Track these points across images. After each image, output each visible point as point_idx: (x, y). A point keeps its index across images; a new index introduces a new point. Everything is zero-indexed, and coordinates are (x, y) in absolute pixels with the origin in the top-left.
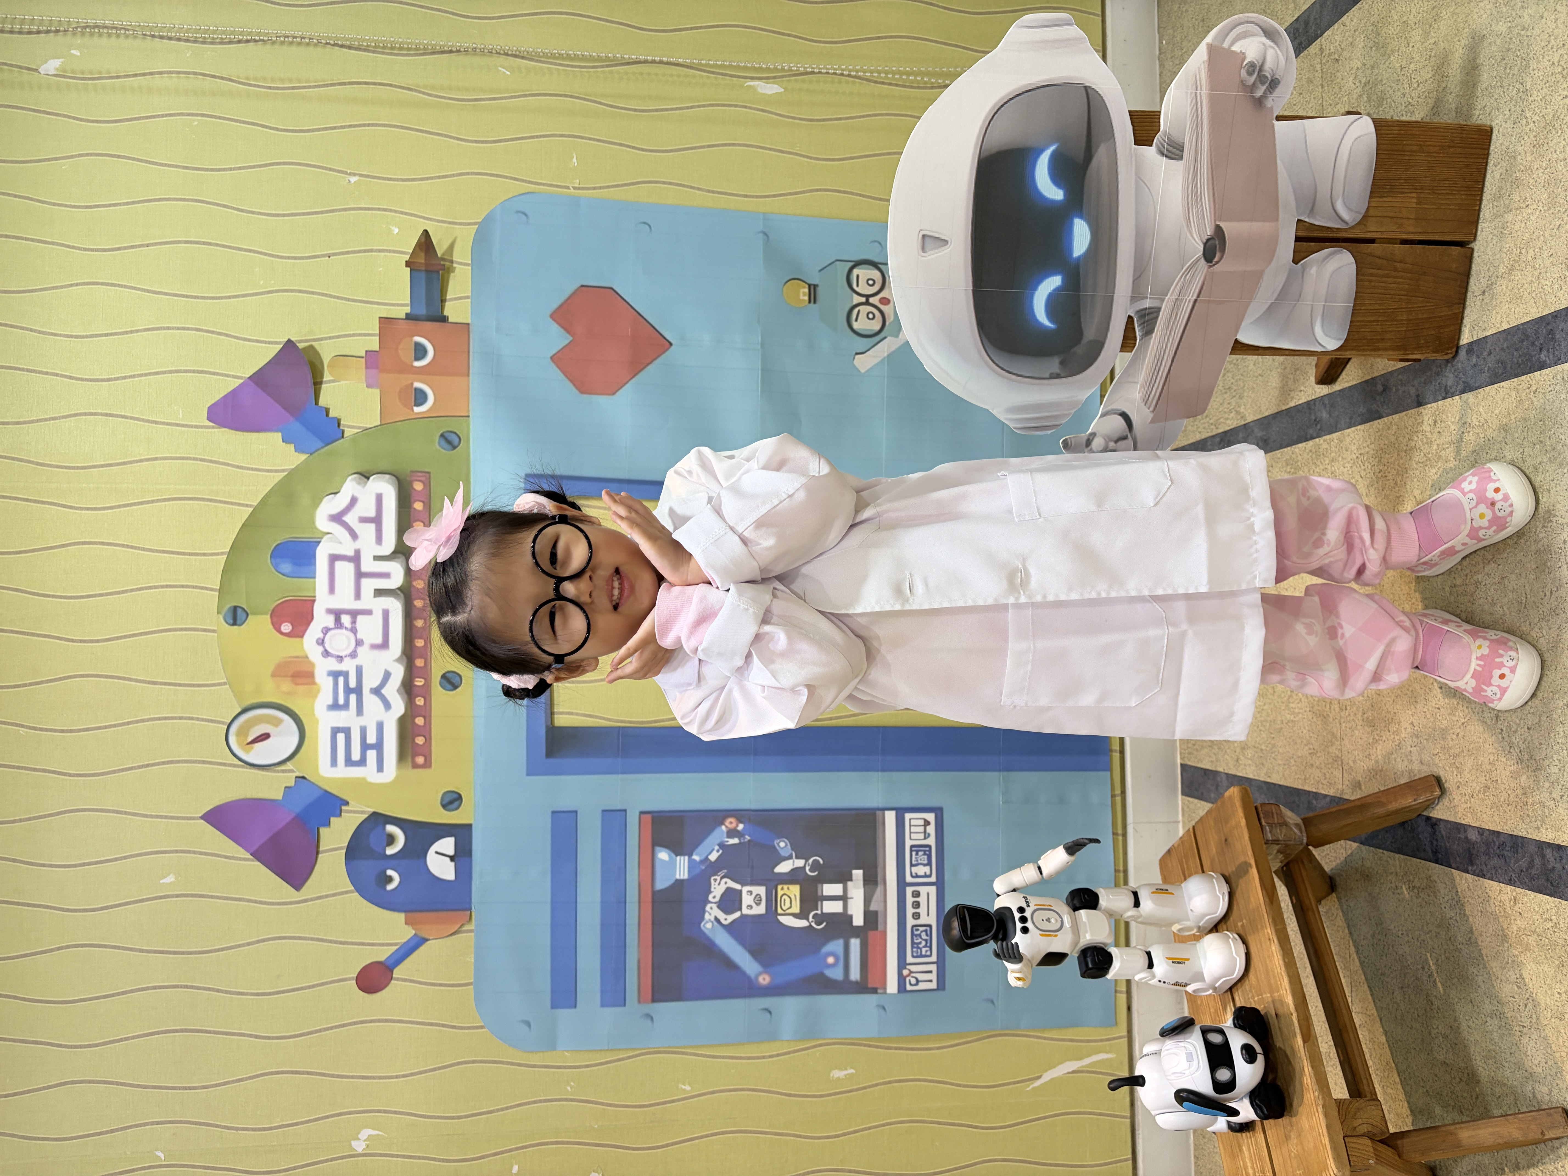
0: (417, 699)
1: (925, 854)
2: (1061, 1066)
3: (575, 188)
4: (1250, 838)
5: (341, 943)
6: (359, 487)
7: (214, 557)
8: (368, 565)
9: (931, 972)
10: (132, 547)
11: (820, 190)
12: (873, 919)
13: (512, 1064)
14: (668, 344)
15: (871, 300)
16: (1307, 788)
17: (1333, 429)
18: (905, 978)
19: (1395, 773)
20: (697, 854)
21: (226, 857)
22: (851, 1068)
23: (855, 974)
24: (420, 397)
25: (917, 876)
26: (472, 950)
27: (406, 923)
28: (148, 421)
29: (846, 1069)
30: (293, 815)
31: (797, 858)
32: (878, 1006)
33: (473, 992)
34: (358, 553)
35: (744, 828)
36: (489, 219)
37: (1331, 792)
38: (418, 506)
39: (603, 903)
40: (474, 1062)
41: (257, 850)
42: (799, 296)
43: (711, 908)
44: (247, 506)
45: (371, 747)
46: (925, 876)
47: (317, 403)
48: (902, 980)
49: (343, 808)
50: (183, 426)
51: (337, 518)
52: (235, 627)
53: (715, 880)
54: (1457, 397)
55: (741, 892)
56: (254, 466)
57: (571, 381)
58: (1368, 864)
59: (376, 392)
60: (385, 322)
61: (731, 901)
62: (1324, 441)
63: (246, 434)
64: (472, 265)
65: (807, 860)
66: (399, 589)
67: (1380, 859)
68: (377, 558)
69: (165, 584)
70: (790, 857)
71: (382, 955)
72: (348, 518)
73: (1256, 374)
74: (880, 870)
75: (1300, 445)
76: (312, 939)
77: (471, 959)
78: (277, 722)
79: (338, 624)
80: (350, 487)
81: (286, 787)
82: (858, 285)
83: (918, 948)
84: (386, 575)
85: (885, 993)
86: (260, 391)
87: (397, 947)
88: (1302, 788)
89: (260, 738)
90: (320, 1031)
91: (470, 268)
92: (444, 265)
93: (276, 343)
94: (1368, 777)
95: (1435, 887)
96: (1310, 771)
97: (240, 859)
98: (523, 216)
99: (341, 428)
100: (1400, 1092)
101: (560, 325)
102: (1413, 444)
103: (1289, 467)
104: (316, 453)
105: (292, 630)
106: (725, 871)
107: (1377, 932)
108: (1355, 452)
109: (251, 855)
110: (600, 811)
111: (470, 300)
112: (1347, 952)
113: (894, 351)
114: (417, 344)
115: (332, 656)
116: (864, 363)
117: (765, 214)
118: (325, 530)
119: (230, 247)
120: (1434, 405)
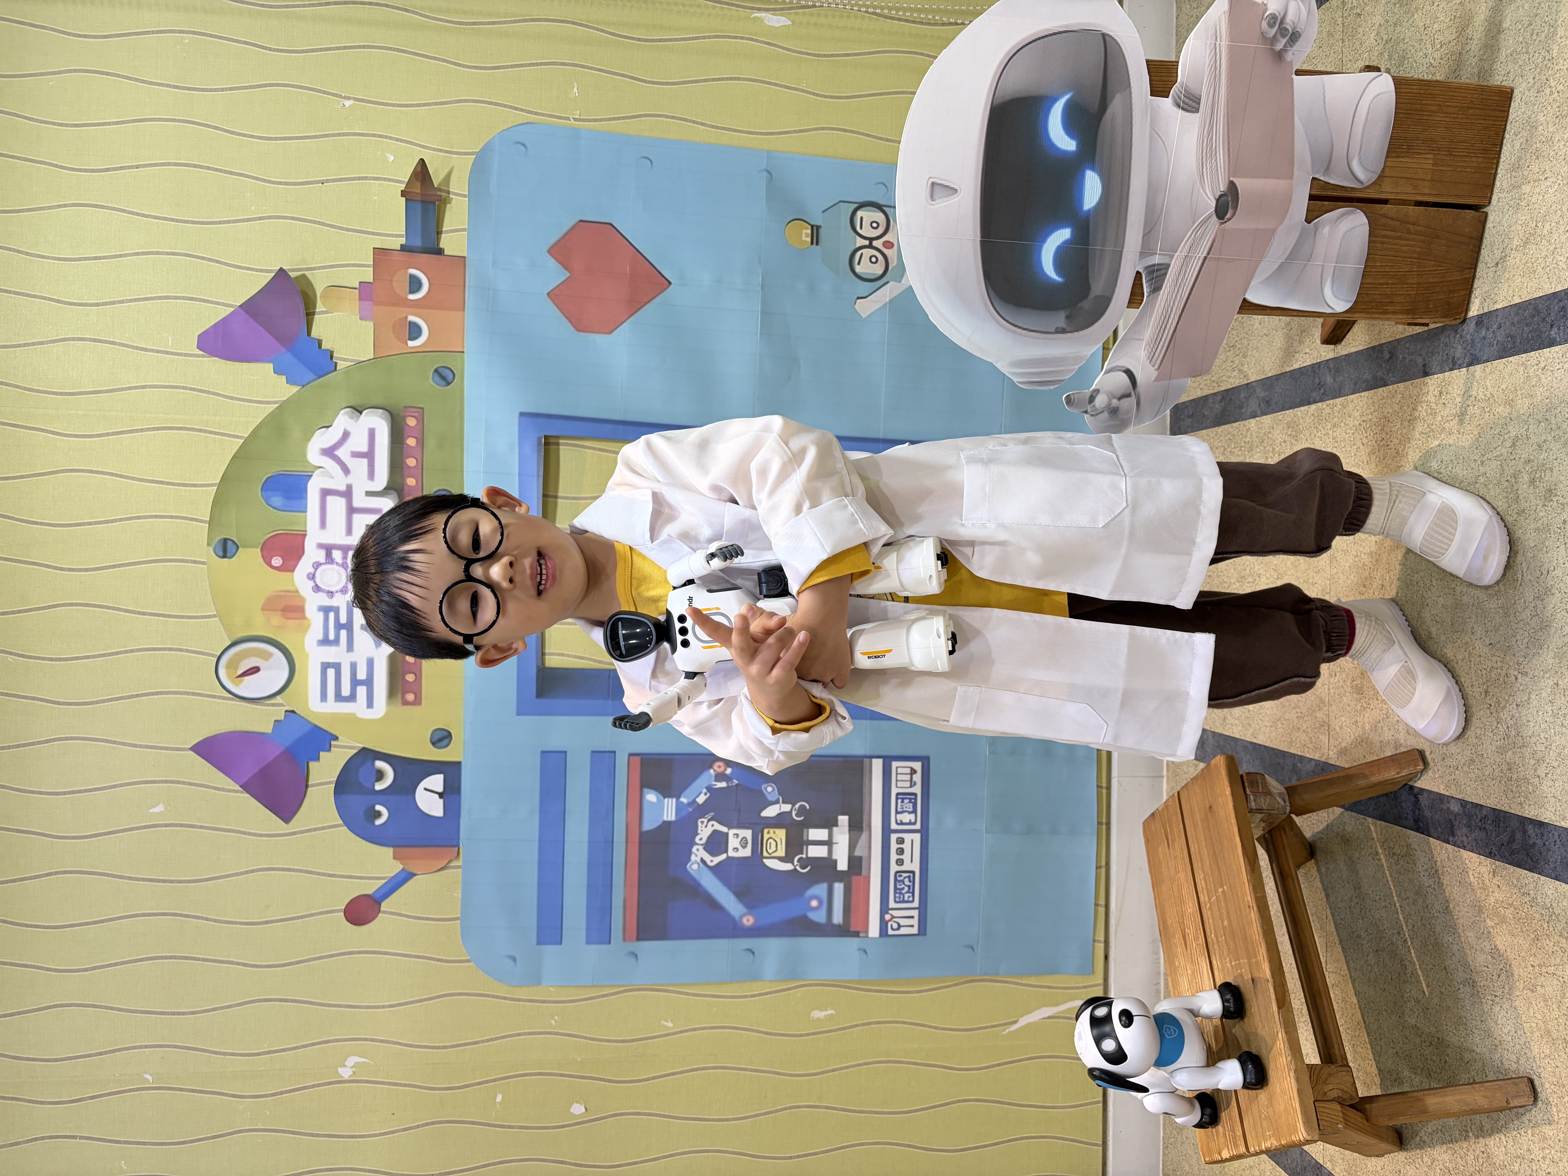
1: (910, 802)
2: (1037, 1012)
3: (575, 119)
4: (1234, 806)
5: (330, 875)
6: (352, 421)
7: (204, 488)
8: (360, 500)
9: (912, 917)
10: (121, 476)
11: (826, 129)
12: (857, 864)
13: (497, 997)
14: (667, 282)
15: (875, 243)
16: (1292, 751)
17: (1337, 393)
18: (887, 923)
19: (1381, 742)
20: (684, 797)
21: (215, 788)
22: (832, 1009)
23: (838, 918)
24: (414, 331)
25: (902, 823)
26: (460, 885)
27: (394, 858)
28: (137, 348)
29: (827, 1010)
30: (282, 749)
31: (784, 802)
32: (860, 949)
33: (459, 926)
34: (349, 488)
35: (732, 772)
36: (487, 149)
37: (1317, 756)
38: (411, 442)
39: (590, 842)
40: (460, 994)
41: (246, 782)
42: (801, 237)
43: (698, 850)
44: (238, 437)
45: (361, 683)
46: (910, 823)
47: (309, 334)
48: (884, 925)
49: (333, 743)
50: (172, 353)
51: (329, 452)
52: (225, 559)
53: (702, 822)
54: (1464, 369)
55: (727, 834)
56: (245, 397)
57: (568, 318)
58: (1349, 829)
59: (370, 324)
60: (380, 253)
61: (717, 844)
62: (1327, 406)
63: (236, 363)
64: (469, 196)
65: (793, 805)
68: (369, 494)
69: (154, 514)
70: (777, 802)
71: (370, 888)
72: (340, 453)
73: (1261, 334)
74: (865, 817)
75: (1302, 408)
76: (300, 871)
77: (458, 894)
78: (267, 656)
79: (329, 559)
80: (343, 421)
81: (276, 721)
82: (861, 228)
83: (901, 893)
85: (867, 937)
86: (252, 320)
87: (386, 881)
88: (1288, 751)
89: (250, 672)
90: (308, 960)
91: (467, 199)
92: (441, 196)
93: (268, 271)
94: (1354, 744)
95: (1415, 854)
96: (1297, 734)
97: (229, 791)
98: (523, 148)
99: (334, 360)
100: (1370, 1051)
101: (557, 260)
102: (1417, 414)
103: (1290, 430)
104: (308, 386)
105: (283, 564)
106: (713, 814)
107: (1355, 895)
108: (1358, 418)
109: (241, 787)
110: (590, 752)
111: (466, 233)
112: (1324, 913)
113: (897, 296)
114: (412, 278)
115: (323, 591)
116: (865, 308)
117: (769, 152)
118: (317, 464)
119: (221, 171)
120: (1441, 376)
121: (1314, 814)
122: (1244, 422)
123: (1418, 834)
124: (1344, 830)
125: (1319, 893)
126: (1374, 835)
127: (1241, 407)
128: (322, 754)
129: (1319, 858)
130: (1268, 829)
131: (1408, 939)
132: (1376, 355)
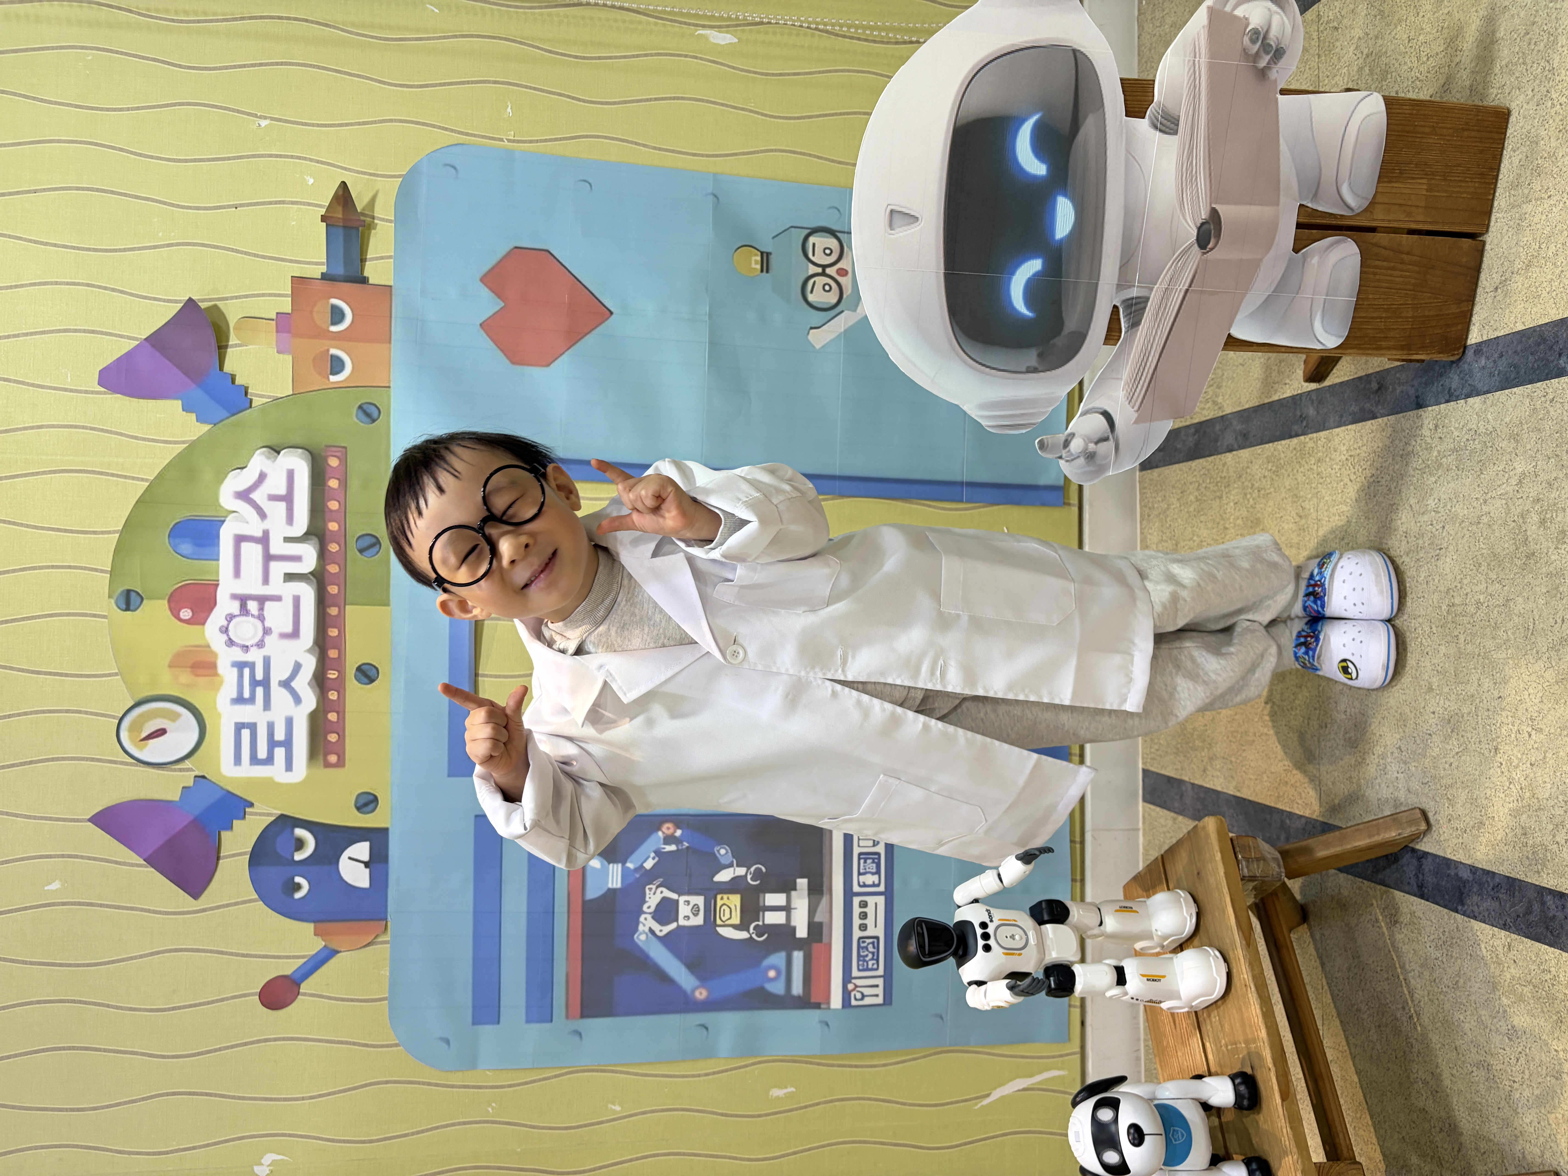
0: (330, 693)
1: (873, 862)
2: (1011, 1084)
3: (510, 141)
4: (1225, 873)
5: (243, 955)
6: (269, 462)
7: (105, 536)
9: (877, 986)
11: (776, 150)
12: (817, 930)
13: (428, 1084)
14: (607, 312)
15: (828, 271)
16: (1280, 806)
17: (1322, 427)
18: (850, 993)
20: (631, 862)
21: (116, 863)
22: (791, 1086)
23: (797, 989)
24: (337, 365)
25: (865, 886)
26: (388, 962)
27: (315, 934)
28: (33, 385)
29: (786, 1088)
30: (191, 818)
31: (738, 866)
32: (821, 1022)
33: (387, 1007)
34: (266, 533)
35: (682, 834)
36: (414, 171)
37: (1306, 813)
38: (333, 483)
39: (529, 913)
40: (388, 1082)
41: (151, 855)
42: (750, 264)
43: (646, 919)
44: (142, 480)
45: (279, 744)
46: (874, 885)
47: (221, 368)
48: (846, 995)
49: (247, 810)
50: (69, 390)
51: (244, 495)
52: (128, 612)
53: (650, 889)
54: (1462, 401)
55: (677, 901)
56: (147, 437)
57: (502, 350)
58: (1345, 892)
59: (289, 358)
60: (299, 282)
61: (666, 912)
62: (1310, 439)
63: (139, 400)
64: (396, 222)
65: (748, 869)
66: (311, 573)
67: (1359, 888)
68: (288, 540)
69: (50, 564)
70: (731, 865)
71: (288, 968)
72: (254, 496)
73: (1236, 363)
74: (825, 878)
75: (1283, 442)
76: (211, 951)
77: (386, 972)
78: (175, 717)
79: (244, 610)
80: (259, 461)
81: (183, 788)
82: (814, 254)
83: (864, 961)
84: (297, 559)
85: (829, 1008)
86: (158, 354)
87: (305, 960)
88: (1275, 806)
89: (156, 734)
90: (220, 1049)
91: (393, 225)
92: (364, 221)
93: (176, 301)
94: (1347, 801)
95: (1419, 923)
96: (1284, 789)
97: (132, 865)
98: (452, 169)
99: (249, 397)
101: (490, 289)
102: (1410, 448)
103: (1270, 464)
104: (221, 424)
105: (192, 617)
106: (661, 880)
107: (1353, 965)
108: (1345, 453)
109: (145, 860)
111: (392, 260)
113: (851, 327)
114: (334, 308)
115: (237, 645)
116: (819, 338)
117: (715, 174)
118: (230, 508)
119: (125, 195)
120: (1436, 408)
122: (1219, 456)
123: (1421, 900)
124: (1340, 893)
126: (1374, 900)
127: (1216, 440)
129: (1312, 923)
130: (1260, 896)
132: (1363, 386)
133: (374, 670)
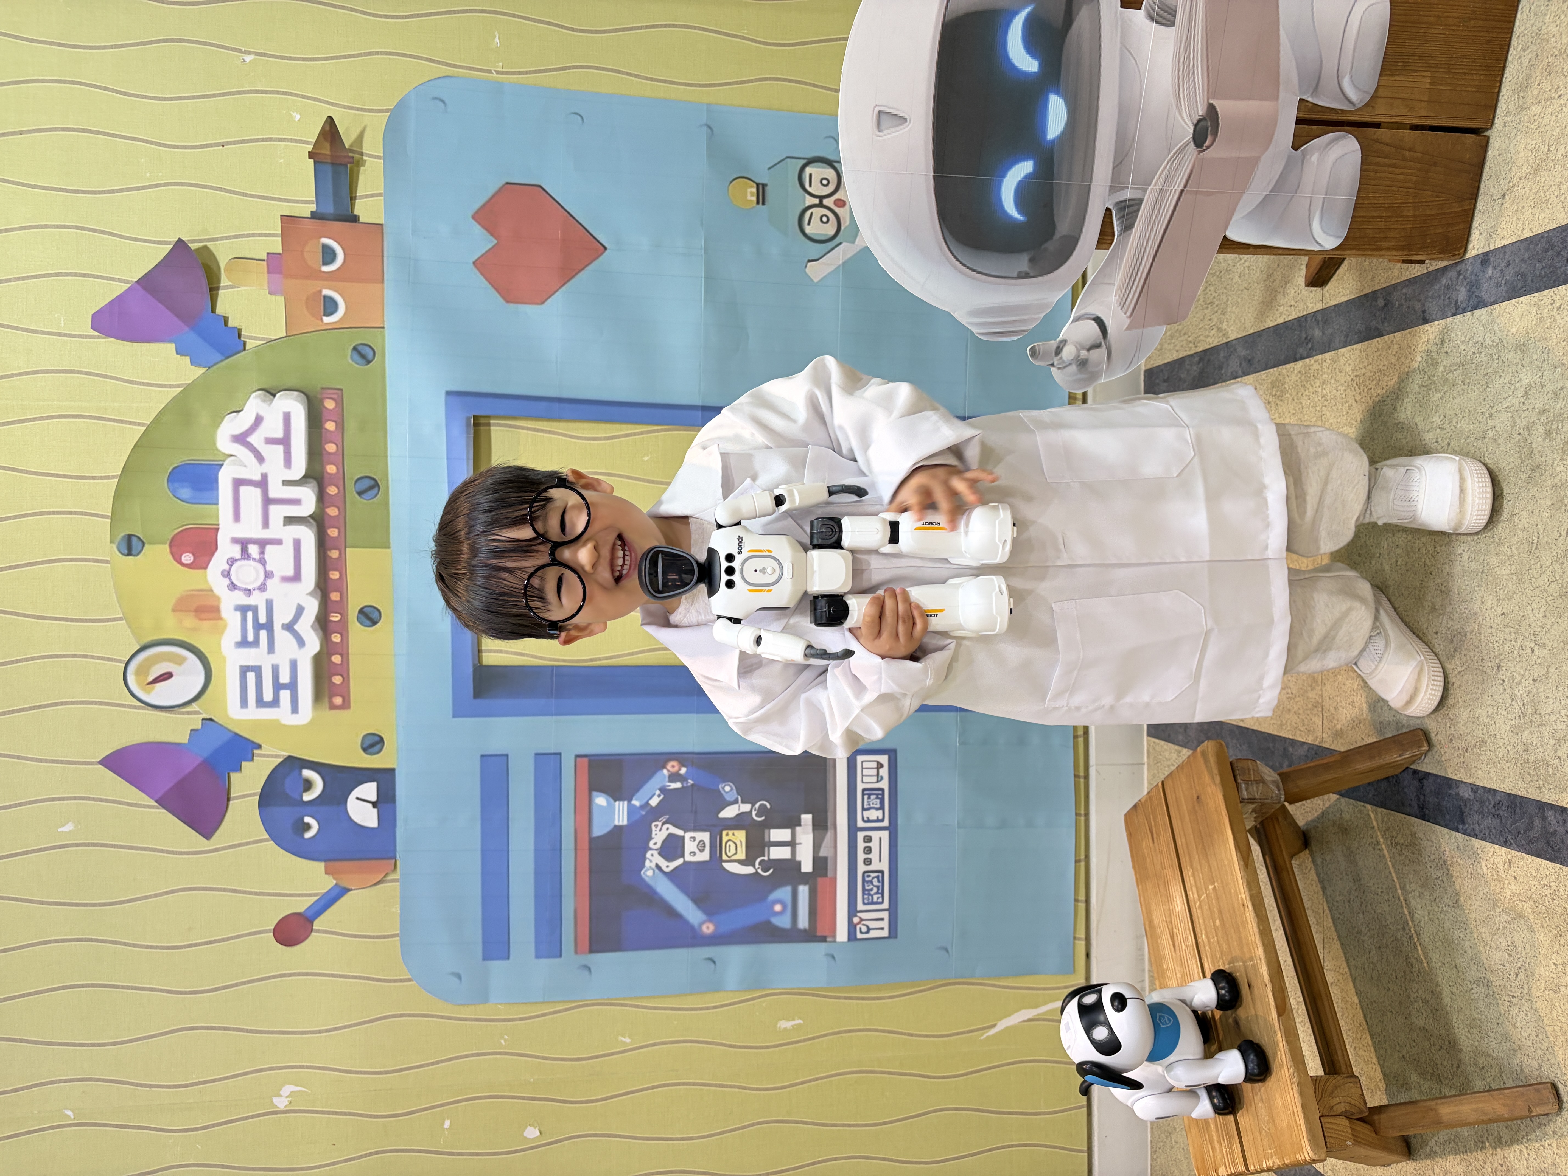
0: (333, 636)
1: (877, 798)
2: (1016, 1014)
3: (497, 72)
4: (1224, 795)
5: (256, 894)
6: (265, 405)
7: (104, 481)
9: (882, 919)
11: (771, 79)
12: (822, 865)
13: (443, 1017)
14: (602, 248)
15: (826, 202)
16: (1282, 734)
17: (1326, 348)
18: (855, 926)
19: (1381, 723)
20: (636, 800)
21: (127, 804)
22: (799, 1018)
23: (803, 922)
24: (330, 306)
25: (869, 821)
26: (398, 900)
27: (326, 873)
28: (27, 330)
29: (794, 1020)
30: (200, 760)
31: (742, 802)
32: (827, 955)
33: (399, 944)
34: (264, 477)
35: (687, 772)
36: (402, 105)
37: (1310, 740)
38: (330, 426)
39: (537, 851)
40: (400, 1016)
41: (161, 796)
42: (746, 196)
43: (652, 855)
44: (139, 424)
45: (285, 687)
46: (878, 820)
47: (213, 310)
48: (852, 929)
49: (256, 751)
50: (63, 334)
51: (241, 439)
52: (130, 557)
53: (656, 826)
54: (1467, 314)
55: (683, 838)
56: (145, 381)
57: (495, 289)
58: (1346, 817)
59: (281, 299)
60: (288, 220)
61: (672, 848)
62: (1315, 361)
63: (133, 344)
64: (384, 158)
65: (753, 805)
66: (310, 516)
67: (1361, 812)
68: (286, 483)
69: (52, 510)
70: (736, 802)
71: (302, 905)
72: (251, 439)
73: (1241, 288)
74: (830, 814)
75: (1288, 366)
76: (224, 890)
77: (397, 910)
78: (180, 661)
79: (245, 554)
80: (255, 405)
81: (192, 730)
82: (810, 185)
83: (869, 894)
84: (296, 502)
85: (835, 941)
86: (149, 297)
87: (315, 898)
88: (1278, 734)
89: (162, 678)
90: (234, 987)
91: (382, 161)
92: (353, 158)
93: (166, 243)
94: (1351, 726)
95: (1420, 844)
96: (1287, 716)
97: (143, 806)
98: (441, 104)
99: (242, 339)
100: (1373, 1055)
101: (483, 227)
103: (1274, 389)
104: (215, 367)
105: (194, 561)
106: (667, 816)
107: (1354, 888)
108: (1350, 373)
109: (155, 801)
110: (533, 755)
111: (382, 198)
112: (1321, 907)
113: (849, 259)
114: (325, 247)
115: (239, 589)
116: (817, 271)
117: (708, 105)
118: (228, 452)
119: (112, 135)
120: (1442, 322)
121: (1309, 801)
123: (1424, 822)
124: (1341, 818)
125: (1314, 886)
126: (1375, 823)
127: (1221, 368)
128: (244, 764)
129: (1314, 849)
130: (1260, 820)
131: (1415, 935)
132: (1368, 304)
133: (377, 613)
